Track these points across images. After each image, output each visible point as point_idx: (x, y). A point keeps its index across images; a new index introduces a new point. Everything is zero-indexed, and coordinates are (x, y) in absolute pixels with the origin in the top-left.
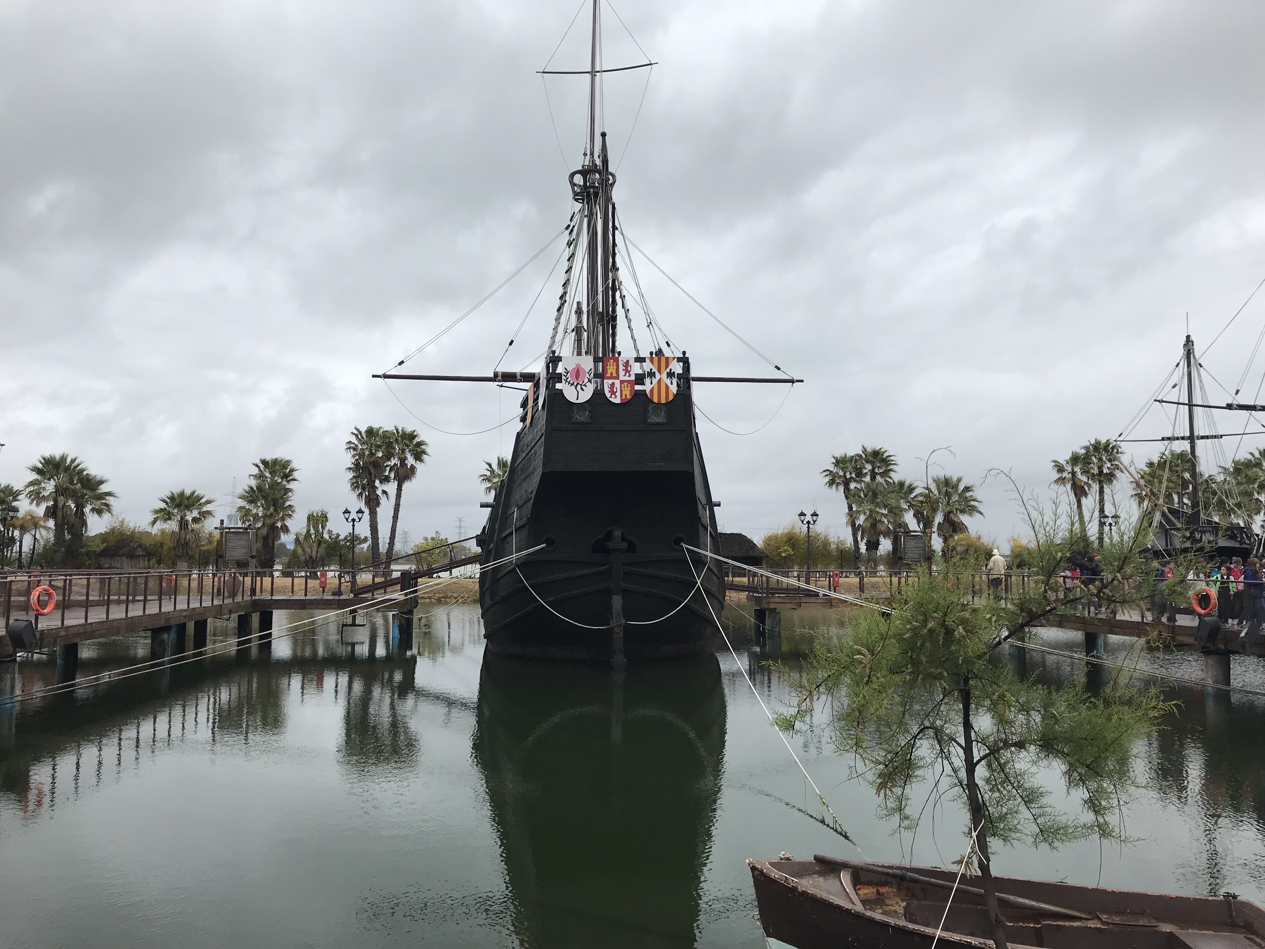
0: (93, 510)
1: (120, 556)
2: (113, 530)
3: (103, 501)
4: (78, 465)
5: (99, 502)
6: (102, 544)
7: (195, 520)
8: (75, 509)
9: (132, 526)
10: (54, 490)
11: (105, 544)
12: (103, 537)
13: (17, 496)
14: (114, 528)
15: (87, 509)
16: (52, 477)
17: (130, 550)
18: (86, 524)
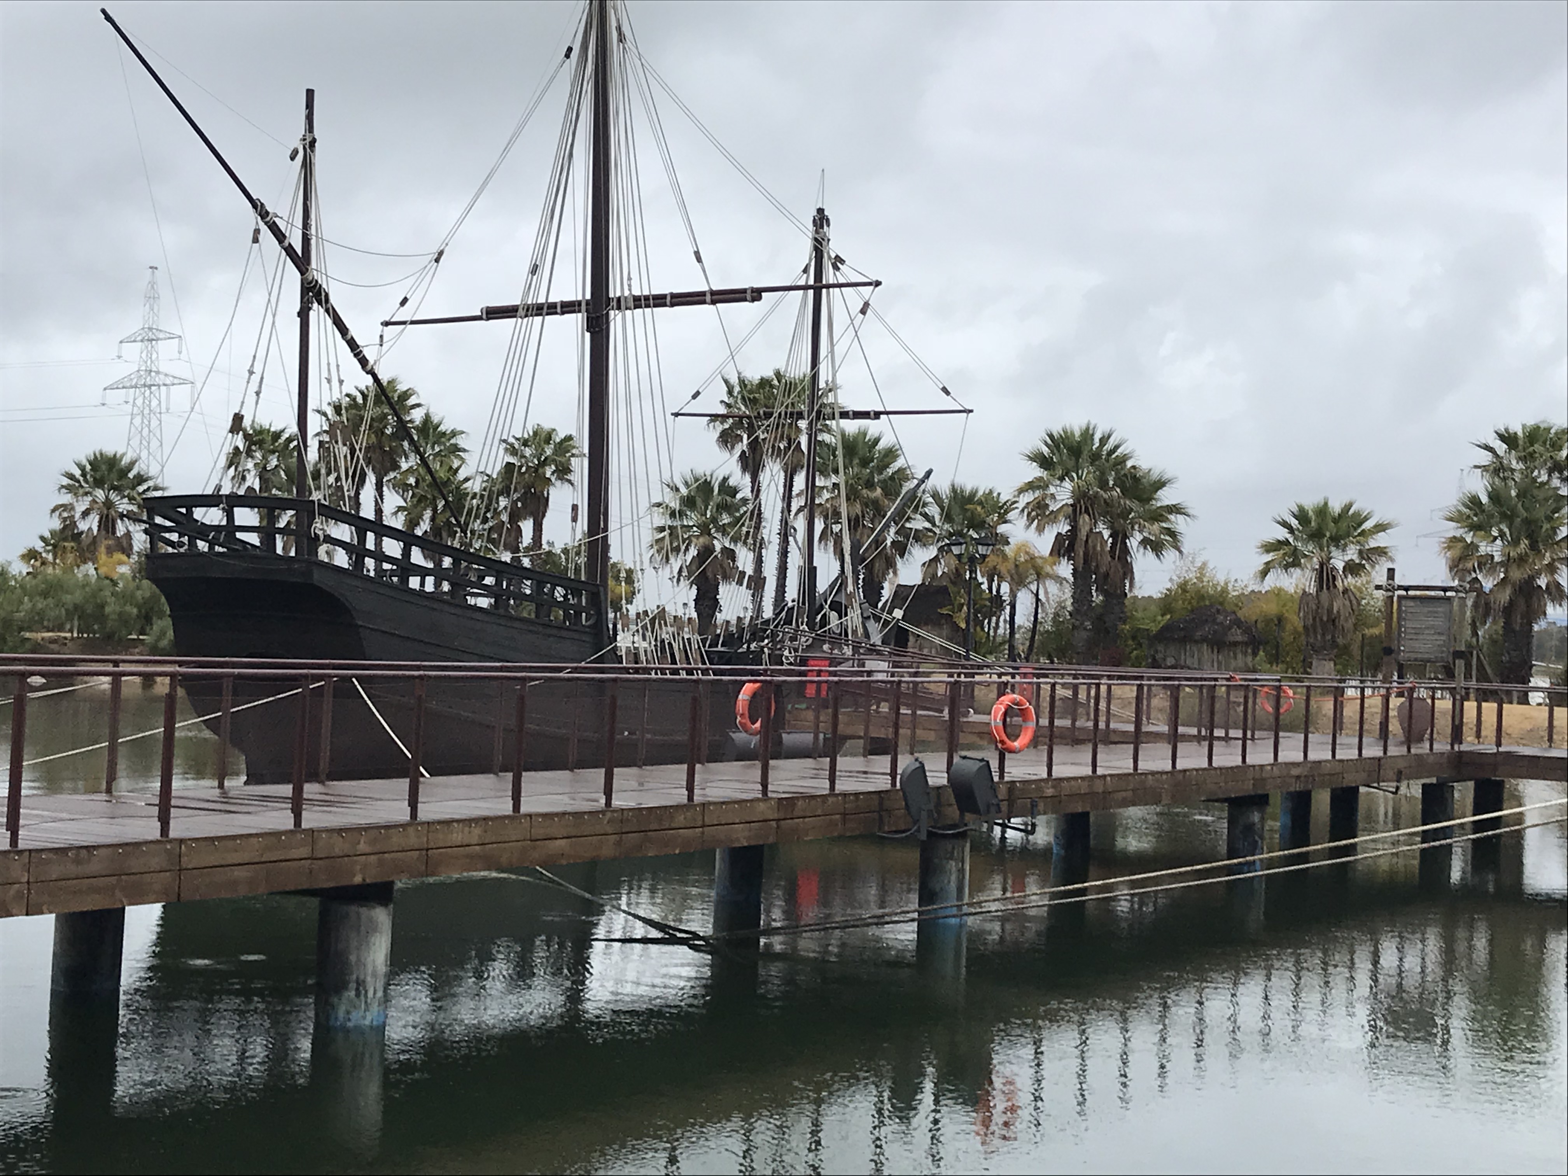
0: (1145, 542)
1: (1196, 642)
2: (1183, 587)
3: (1164, 525)
4: (1117, 447)
5: (1156, 527)
6: (1163, 615)
7: (1352, 568)
8: (1110, 540)
9: (1221, 578)
10: (1071, 501)
11: (1168, 617)
12: (1166, 603)
13: (1006, 512)
14: (1186, 583)
15: (1133, 543)
16: (1067, 475)
17: (1215, 632)
18: (1132, 573)
